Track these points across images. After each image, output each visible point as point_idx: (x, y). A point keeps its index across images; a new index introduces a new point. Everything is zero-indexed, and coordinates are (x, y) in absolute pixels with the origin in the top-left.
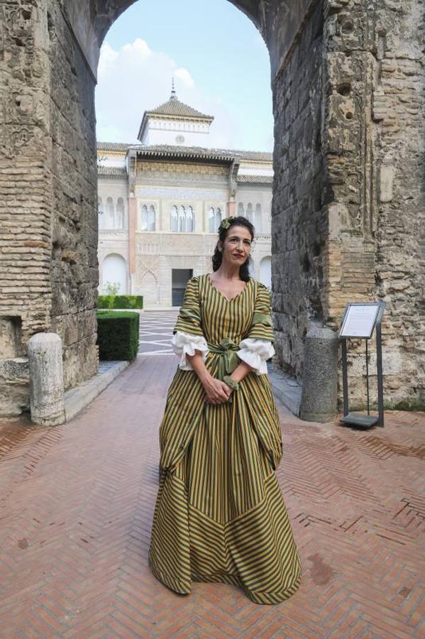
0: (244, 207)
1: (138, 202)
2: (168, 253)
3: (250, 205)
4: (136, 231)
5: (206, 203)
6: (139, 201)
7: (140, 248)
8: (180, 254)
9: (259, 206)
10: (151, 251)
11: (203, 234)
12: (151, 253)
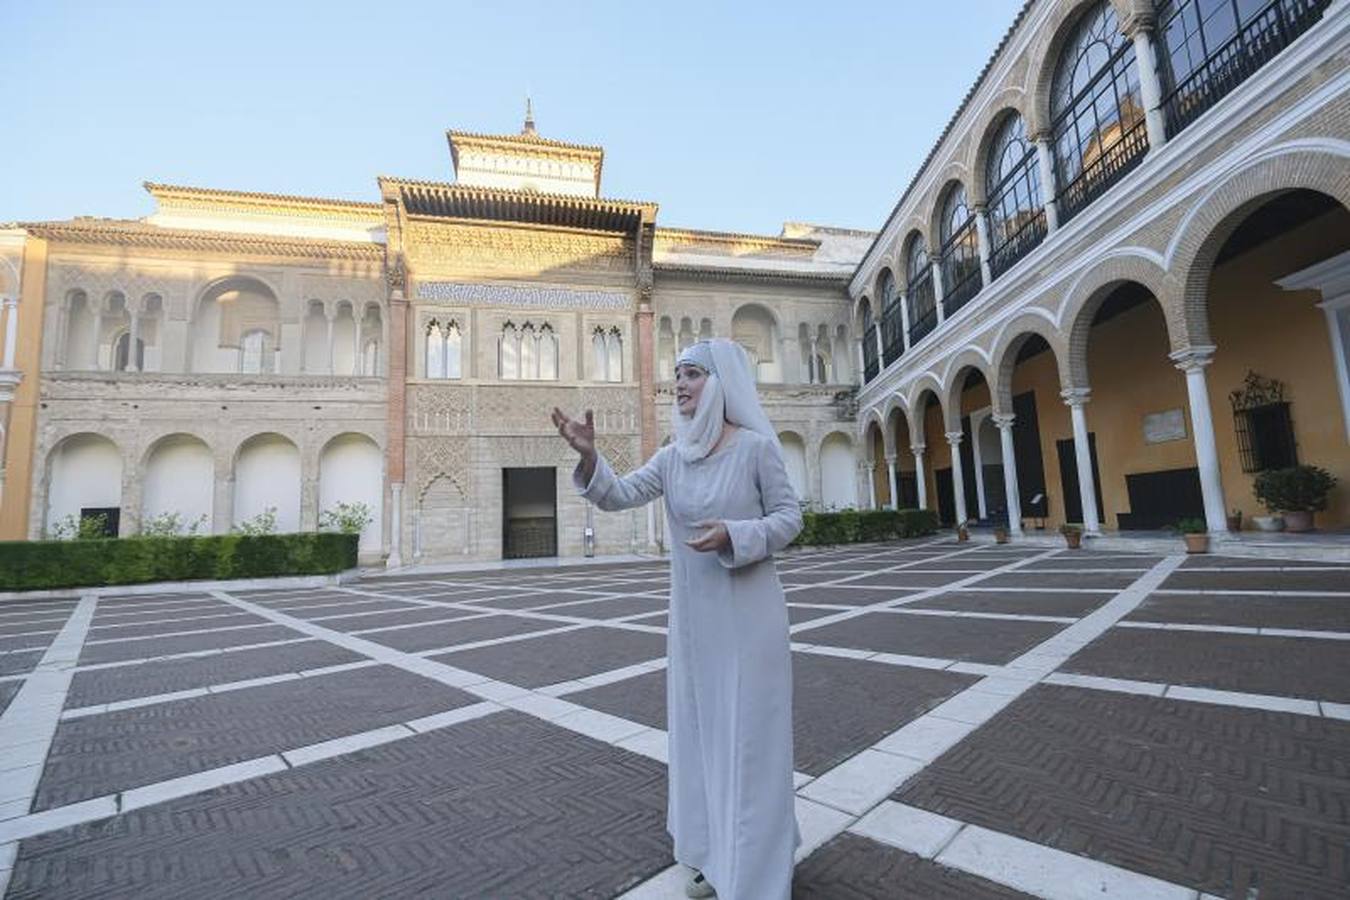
0: (673, 325)
1: (418, 316)
2: (493, 431)
3: (686, 321)
4: (410, 380)
5: (585, 317)
6: (419, 311)
7: (421, 421)
8: (522, 431)
9: (706, 323)
10: (447, 427)
11: (581, 384)
12: (448, 431)
